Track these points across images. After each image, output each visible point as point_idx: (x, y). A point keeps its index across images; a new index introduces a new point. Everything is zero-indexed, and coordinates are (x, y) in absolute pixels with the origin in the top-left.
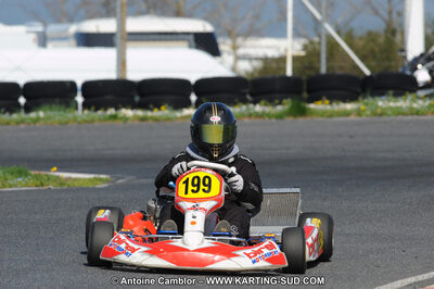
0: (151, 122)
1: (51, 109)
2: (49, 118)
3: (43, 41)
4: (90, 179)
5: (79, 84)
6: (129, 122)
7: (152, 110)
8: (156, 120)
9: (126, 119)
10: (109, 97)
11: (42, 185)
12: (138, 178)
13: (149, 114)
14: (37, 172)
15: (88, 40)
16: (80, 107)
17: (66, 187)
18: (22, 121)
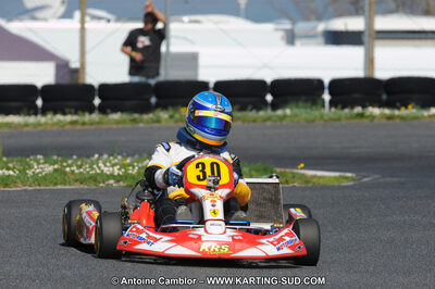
0: (397, 121)
1: (297, 107)
2: (296, 115)
3: (291, 39)
4: (335, 178)
5: (326, 82)
6: (376, 121)
7: (399, 109)
8: (403, 118)
9: (373, 117)
10: (356, 96)
11: (287, 182)
12: (383, 177)
13: (397, 112)
14: (283, 170)
15: (336, 38)
16: (327, 104)
17: (310, 185)
18: (269, 119)
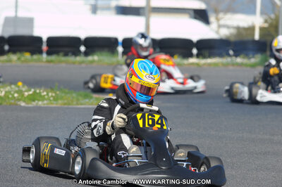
1: (102, 55)
2: (101, 61)
5: (120, 40)
16: (120, 54)
18: (83, 62)
